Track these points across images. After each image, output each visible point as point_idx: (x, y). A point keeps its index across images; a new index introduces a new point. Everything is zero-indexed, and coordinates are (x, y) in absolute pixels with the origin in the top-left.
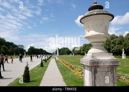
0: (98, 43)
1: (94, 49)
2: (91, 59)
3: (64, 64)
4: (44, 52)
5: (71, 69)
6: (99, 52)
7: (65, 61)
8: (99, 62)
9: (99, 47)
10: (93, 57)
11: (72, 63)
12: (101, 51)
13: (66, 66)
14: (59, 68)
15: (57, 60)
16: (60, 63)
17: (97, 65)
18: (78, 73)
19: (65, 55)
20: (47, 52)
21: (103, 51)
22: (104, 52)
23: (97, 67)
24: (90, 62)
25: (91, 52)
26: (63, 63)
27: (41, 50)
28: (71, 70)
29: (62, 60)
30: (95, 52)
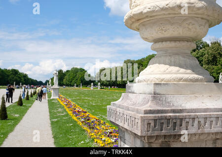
0: (178, 44)
1: (163, 67)
2: (148, 107)
3: (70, 113)
4: (23, 78)
5: (85, 128)
6: (180, 80)
7: (73, 103)
8: (181, 120)
9: (181, 59)
10: (156, 96)
11: (91, 108)
12: (189, 75)
13: (75, 118)
14: (52, 123)
15: (53, 99)
16: (60, 110)
17: (172, 132)
18: (104, 141)
19: (77, 86)
20: (30, 79)
21: (196, 76)
22: (201, 77)
23: (172, 140)
24: (143, 119)
25: (152, 77)
26: (67, 110)
27: (15, 72)
28: (84, 130)
29: (66, 100)
30: (167, 77)
